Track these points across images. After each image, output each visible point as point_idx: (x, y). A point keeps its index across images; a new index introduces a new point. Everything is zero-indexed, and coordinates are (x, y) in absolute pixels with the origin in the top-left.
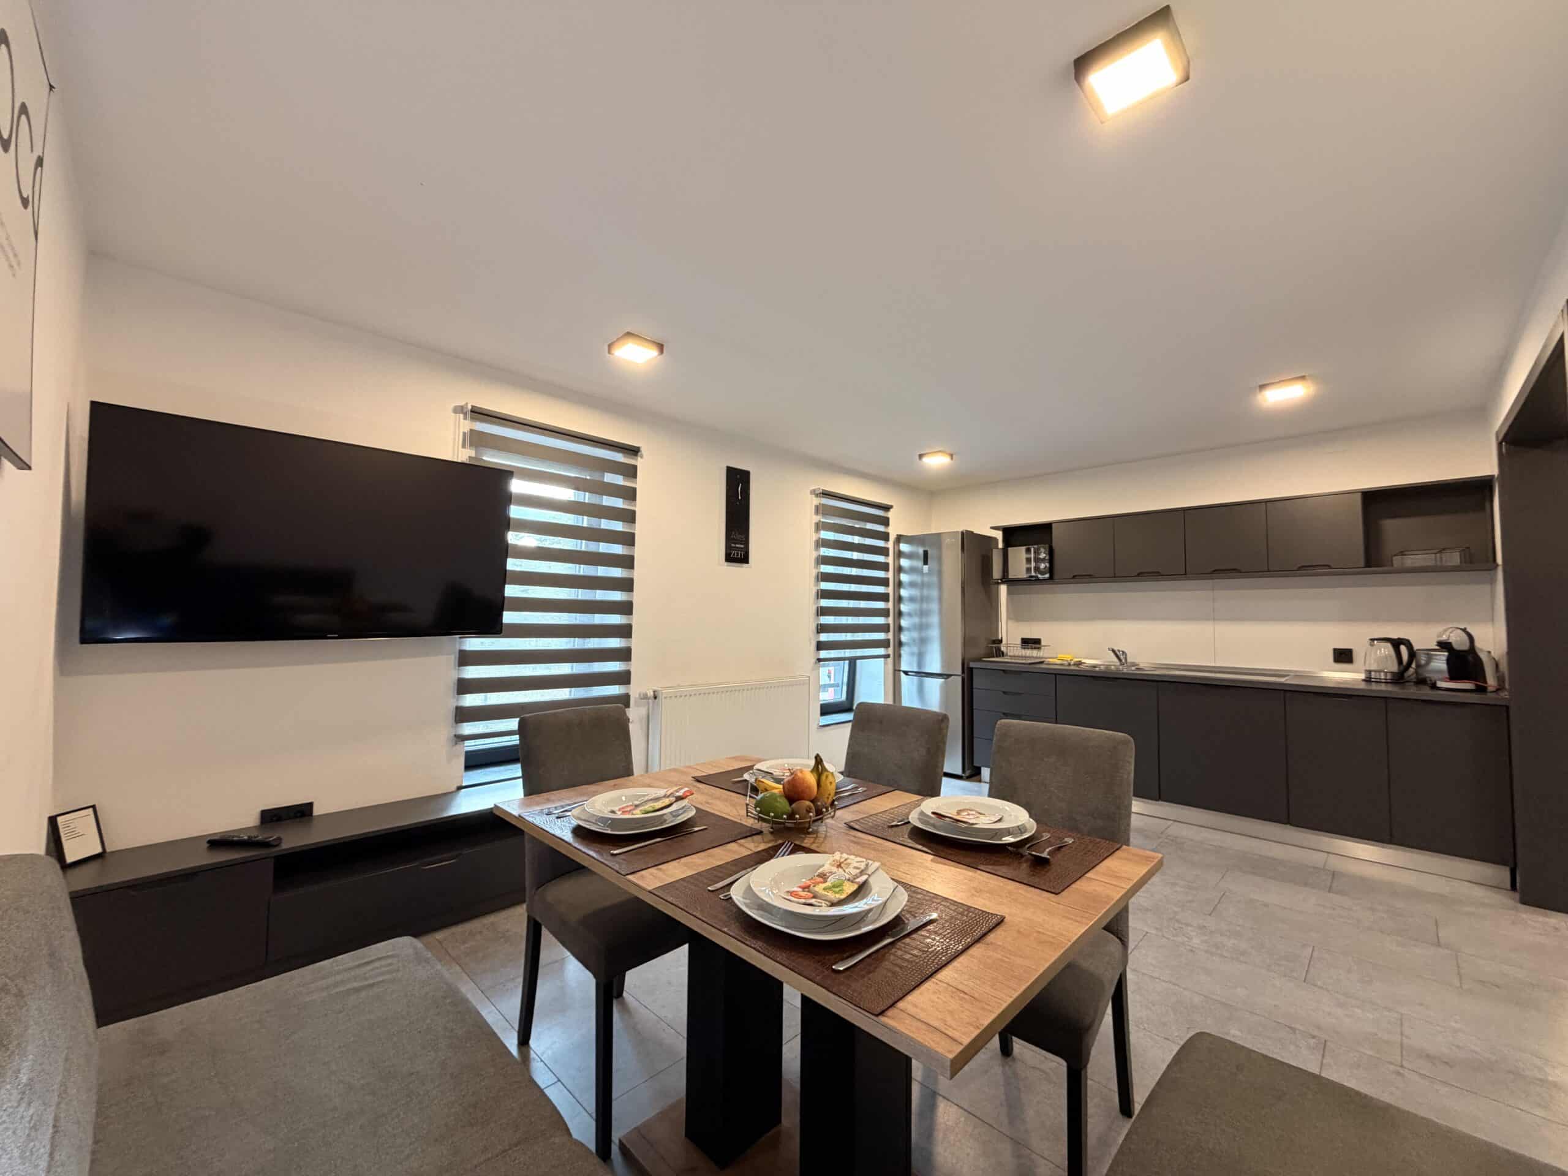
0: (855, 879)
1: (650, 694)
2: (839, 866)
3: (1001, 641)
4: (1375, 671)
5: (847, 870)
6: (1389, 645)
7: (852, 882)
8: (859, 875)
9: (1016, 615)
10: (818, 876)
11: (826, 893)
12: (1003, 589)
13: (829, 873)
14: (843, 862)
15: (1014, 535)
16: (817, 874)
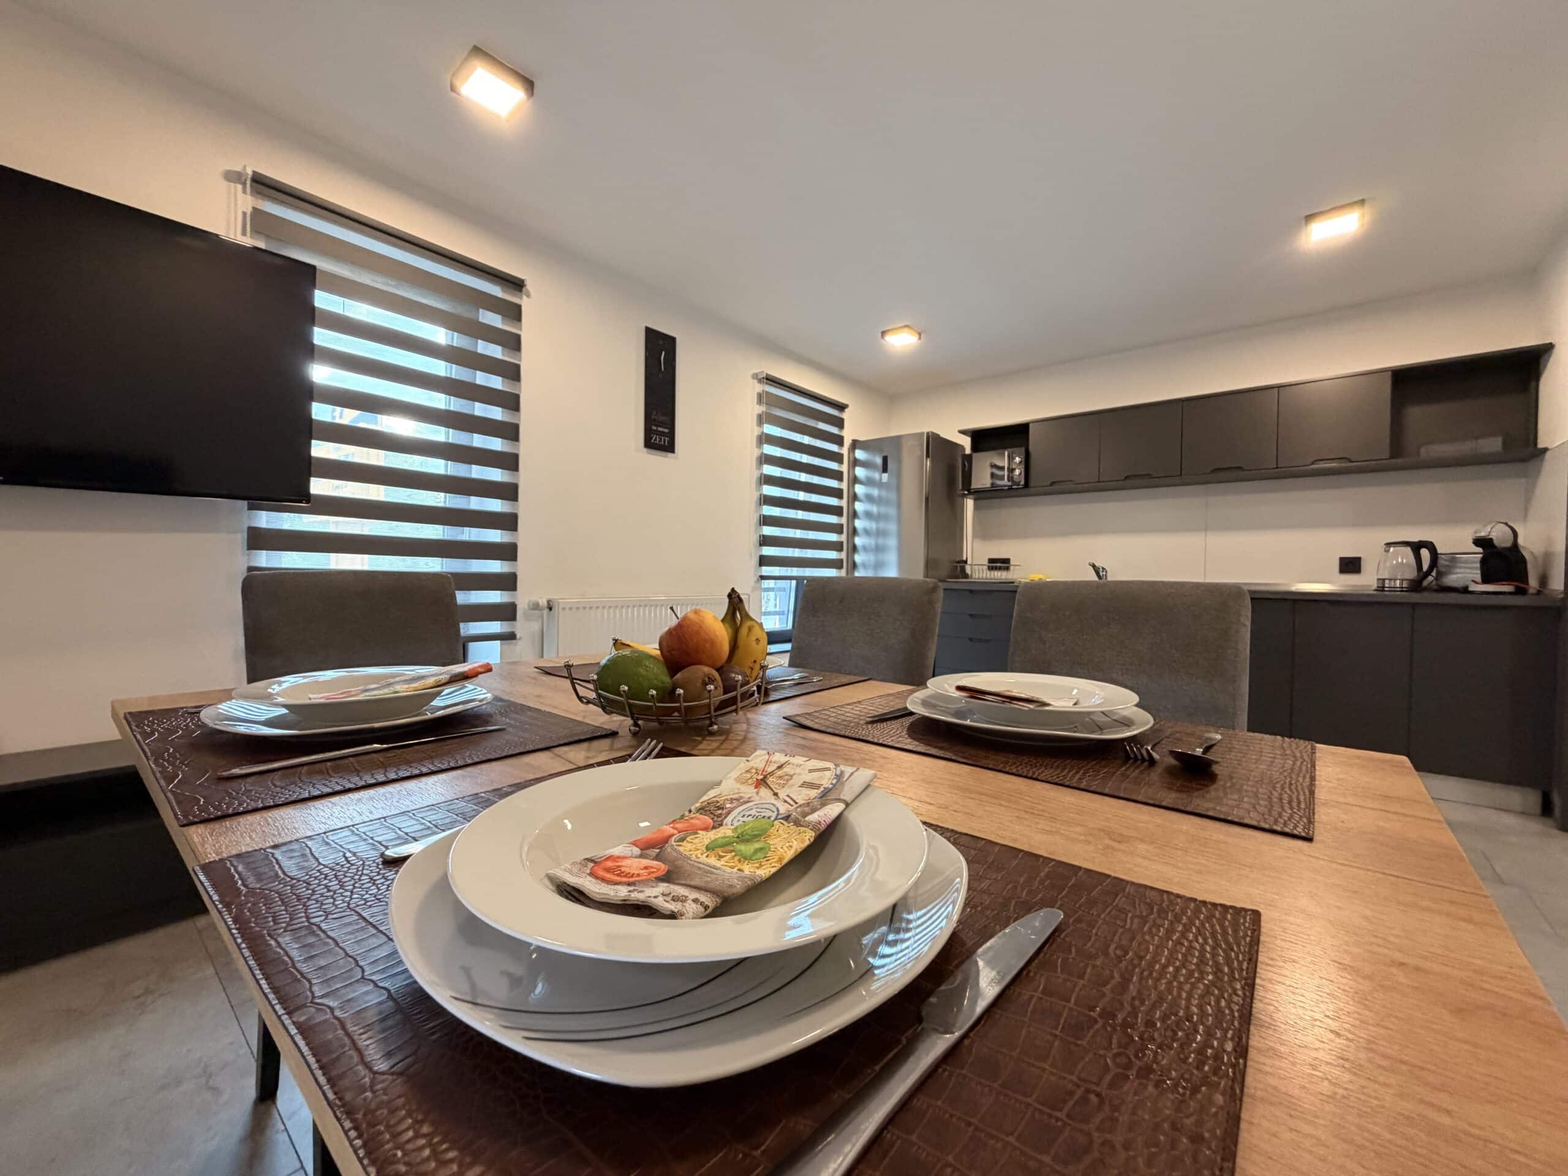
0: (805, 815)
1: (543, 602)
2: (762, 782)
3: (966, 562)
4: (1390, 580)
5: (782, 794)
6: (1408, 550)
7: (797, 823)
8: (816, 803)
9: (983, 533)
10: (699, 810)
11: (712, 861)
12: (970, 503)
13: (732, 800)
14: (772, 773)
15: (983, 439)
16: (698, 805)
